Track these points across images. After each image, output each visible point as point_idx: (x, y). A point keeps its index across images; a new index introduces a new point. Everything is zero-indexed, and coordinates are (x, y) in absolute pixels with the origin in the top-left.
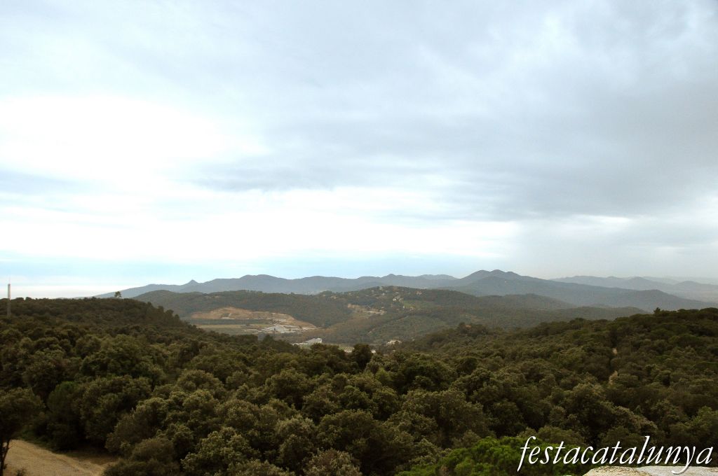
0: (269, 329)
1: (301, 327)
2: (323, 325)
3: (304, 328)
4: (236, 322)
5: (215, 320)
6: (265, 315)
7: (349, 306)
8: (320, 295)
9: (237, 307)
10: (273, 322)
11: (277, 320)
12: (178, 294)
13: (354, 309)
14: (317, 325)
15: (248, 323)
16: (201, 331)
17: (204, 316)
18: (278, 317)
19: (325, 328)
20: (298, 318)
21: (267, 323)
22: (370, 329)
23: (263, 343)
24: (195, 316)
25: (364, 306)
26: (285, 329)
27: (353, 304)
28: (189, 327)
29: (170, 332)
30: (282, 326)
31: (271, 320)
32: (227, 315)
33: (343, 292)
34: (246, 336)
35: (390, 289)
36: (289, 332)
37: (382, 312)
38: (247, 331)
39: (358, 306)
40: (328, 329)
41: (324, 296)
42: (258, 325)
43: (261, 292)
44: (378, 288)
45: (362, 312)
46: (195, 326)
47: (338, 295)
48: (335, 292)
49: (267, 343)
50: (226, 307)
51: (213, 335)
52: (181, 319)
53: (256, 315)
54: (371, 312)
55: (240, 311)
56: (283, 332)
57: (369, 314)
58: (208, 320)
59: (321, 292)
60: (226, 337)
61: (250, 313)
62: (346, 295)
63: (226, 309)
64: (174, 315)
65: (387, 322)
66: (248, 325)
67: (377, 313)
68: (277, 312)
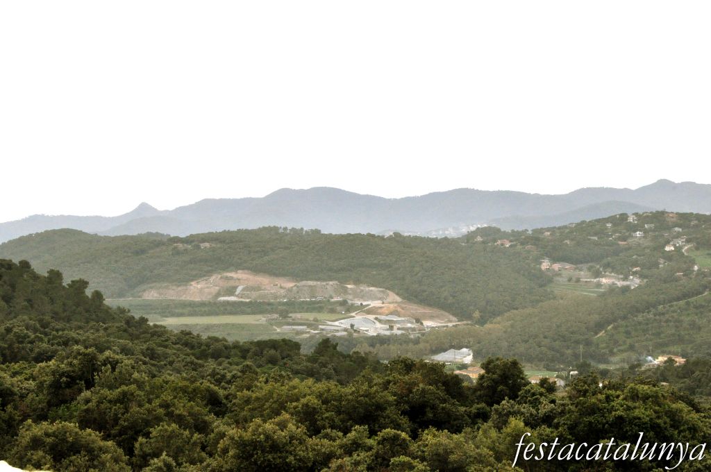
0: (337, 326)
1: (418, 321)
2: (477, 314)
3: (428, 323)
4: (256, 307)
5: (203, 304)
6: (327, 289)
7: (545, 265)
8: (470, 237)
9: (256, 270)
10: (349, 308)
11: (358, 302)
12: (106, 238)
13: (559, 275)
14: (462, 314)
15: (285, 309)
16: (159, 332)
17: (173, 293)
18: (363, 296)
19: (482, 322)
20: (412, 295)
21: (332, 311)
22: (600, 326)
23: (312, 359)
24: (151, 295)
25: (585, 266)
26: (378, 325)
27: (555, 260)
28: (129, 321)
29: (73, 334)
30: (372, 317)
31: (344, 303)
32: (231, 291)
33: (530, 228)
34: (273, 344)
35: (659, 218)
36: (388, 333)
37: (634, 282)
38: (281, 331)
39: (568, 266)
40: (488, 326)
41: (479, 239)
42: (310, 316)
43: (317, 232)
44: (624, 217)
45: (578, 280)
46: (143, 321)
47: (517, 237)
48: (508, 230)
49: (322, 359)
50: (226, 269)
51: (186, 340)
52: (109, 302)
53: (306, 289)
54: (604, 281)
55: (264, 281)
56: (372, 333)
57: (599, 285)
58: (184, 305)
59: (473, 229)
60: (219, 345)
61: (290, 285)
62: (535, 238)
63: (229, 274)
64: (89, 292)
65: (648, 307)
66: (284, 314)
67: (620, 284)
68: (357, 282)
